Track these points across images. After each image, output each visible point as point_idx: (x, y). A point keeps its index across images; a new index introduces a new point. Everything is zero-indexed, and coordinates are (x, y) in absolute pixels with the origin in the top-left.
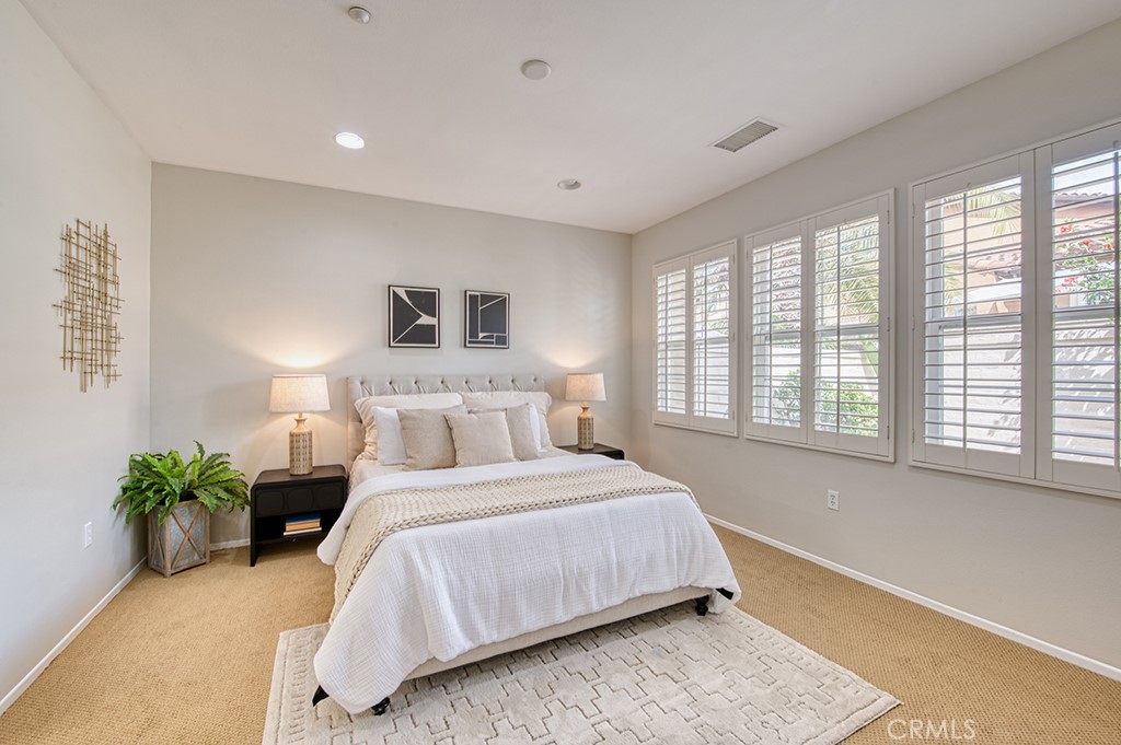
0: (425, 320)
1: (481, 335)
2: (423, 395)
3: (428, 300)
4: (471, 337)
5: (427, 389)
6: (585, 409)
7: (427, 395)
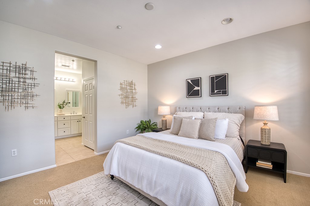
0: (196, 88)
1: (216, 91)
2: (194, 112)
3: (197, 82)
4: (212, 93)
5: (195, 111)
6: (265, 124)
7: (195, 112)
